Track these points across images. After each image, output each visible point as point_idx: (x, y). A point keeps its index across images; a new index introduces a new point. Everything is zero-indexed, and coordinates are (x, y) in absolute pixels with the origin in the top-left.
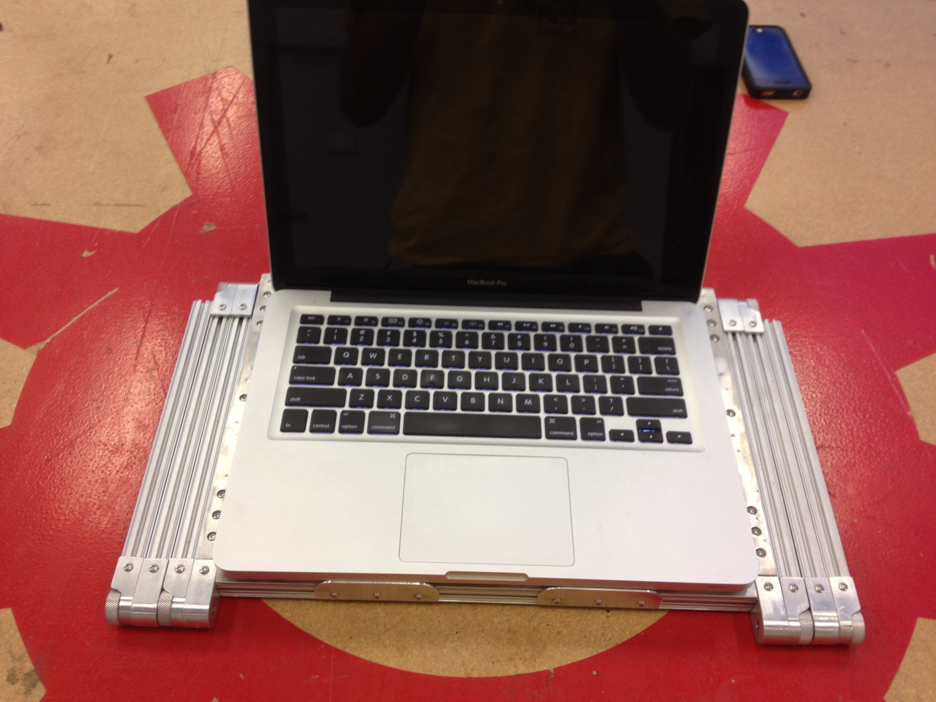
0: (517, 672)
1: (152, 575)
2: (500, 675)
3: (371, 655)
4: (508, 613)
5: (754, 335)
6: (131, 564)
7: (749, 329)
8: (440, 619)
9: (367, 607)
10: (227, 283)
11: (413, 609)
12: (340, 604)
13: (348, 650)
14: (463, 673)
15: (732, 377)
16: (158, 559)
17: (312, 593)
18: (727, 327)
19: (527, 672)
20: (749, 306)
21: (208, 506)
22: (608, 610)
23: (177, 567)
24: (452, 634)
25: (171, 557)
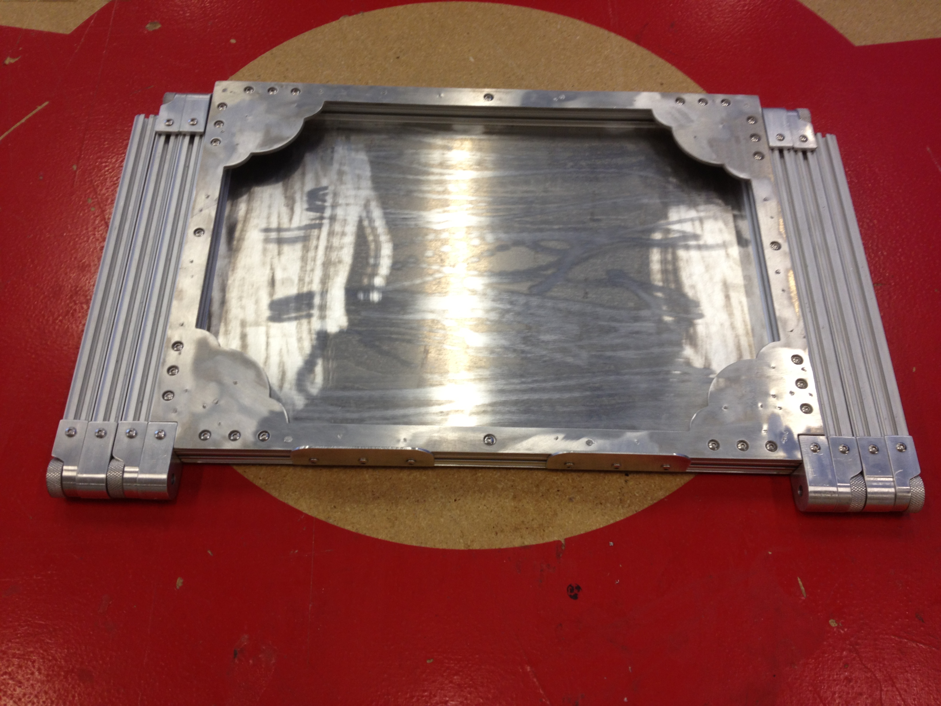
0: (523, 543)
1: (98, 440)
2: (505, 546)
3: (358, 526)
4: (513, 478)
5: (804, 152)
6: (74, 428)
7: (798, 145)
8: (436, 485)
9: (353, 472)
10: (174, 93)
11: (404, 475)
12: (321, 470)
13: (331, 521)
14: (463, 545)
15: (778, 202)
16: (106, 422)
17: (288, 458)
18: (774, 143)
19: (534, 543)
20: (799, 117)
21: (161, 360)
22: (627, 473)
23: (128, 431)
24: (450, 502)
25: (121, 420)
